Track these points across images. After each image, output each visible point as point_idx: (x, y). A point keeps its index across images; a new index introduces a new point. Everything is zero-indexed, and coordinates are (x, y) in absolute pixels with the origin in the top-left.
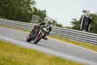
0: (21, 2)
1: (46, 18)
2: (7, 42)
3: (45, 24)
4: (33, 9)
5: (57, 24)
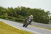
3: (29, 18)
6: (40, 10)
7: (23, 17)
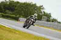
0: (35, 8)
1: (51, 18)
2: (26, 32)
4: (43, 12)
5: (58, 22)
6: (32, 4)
7: (11, 13)
